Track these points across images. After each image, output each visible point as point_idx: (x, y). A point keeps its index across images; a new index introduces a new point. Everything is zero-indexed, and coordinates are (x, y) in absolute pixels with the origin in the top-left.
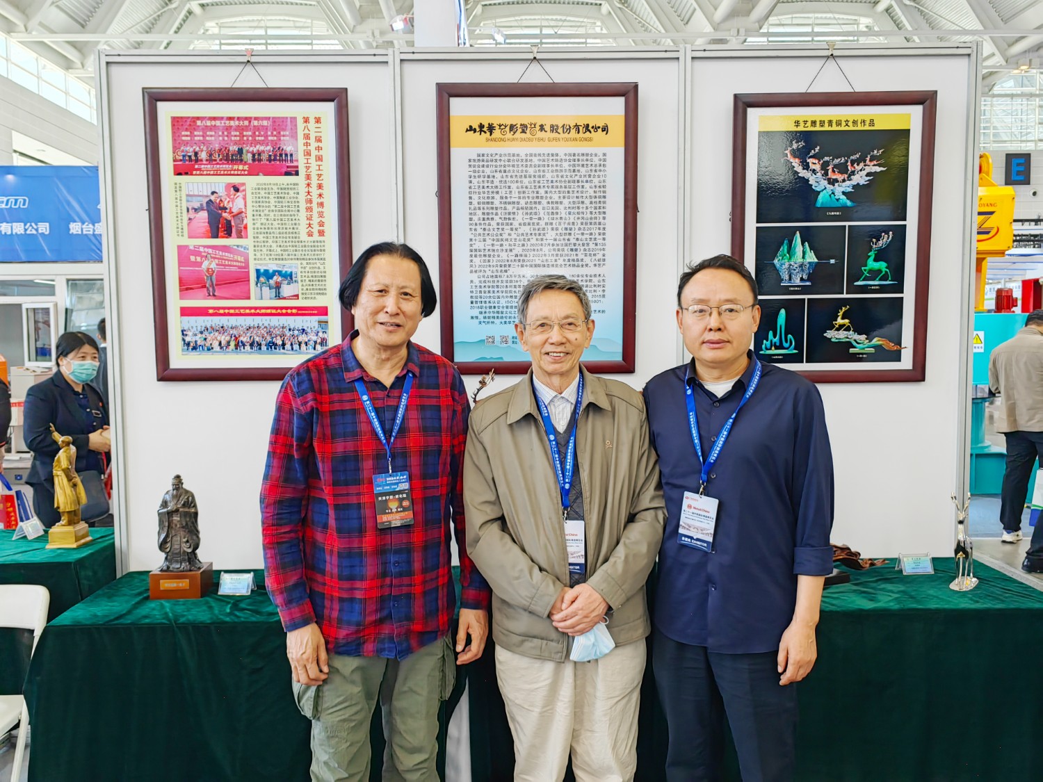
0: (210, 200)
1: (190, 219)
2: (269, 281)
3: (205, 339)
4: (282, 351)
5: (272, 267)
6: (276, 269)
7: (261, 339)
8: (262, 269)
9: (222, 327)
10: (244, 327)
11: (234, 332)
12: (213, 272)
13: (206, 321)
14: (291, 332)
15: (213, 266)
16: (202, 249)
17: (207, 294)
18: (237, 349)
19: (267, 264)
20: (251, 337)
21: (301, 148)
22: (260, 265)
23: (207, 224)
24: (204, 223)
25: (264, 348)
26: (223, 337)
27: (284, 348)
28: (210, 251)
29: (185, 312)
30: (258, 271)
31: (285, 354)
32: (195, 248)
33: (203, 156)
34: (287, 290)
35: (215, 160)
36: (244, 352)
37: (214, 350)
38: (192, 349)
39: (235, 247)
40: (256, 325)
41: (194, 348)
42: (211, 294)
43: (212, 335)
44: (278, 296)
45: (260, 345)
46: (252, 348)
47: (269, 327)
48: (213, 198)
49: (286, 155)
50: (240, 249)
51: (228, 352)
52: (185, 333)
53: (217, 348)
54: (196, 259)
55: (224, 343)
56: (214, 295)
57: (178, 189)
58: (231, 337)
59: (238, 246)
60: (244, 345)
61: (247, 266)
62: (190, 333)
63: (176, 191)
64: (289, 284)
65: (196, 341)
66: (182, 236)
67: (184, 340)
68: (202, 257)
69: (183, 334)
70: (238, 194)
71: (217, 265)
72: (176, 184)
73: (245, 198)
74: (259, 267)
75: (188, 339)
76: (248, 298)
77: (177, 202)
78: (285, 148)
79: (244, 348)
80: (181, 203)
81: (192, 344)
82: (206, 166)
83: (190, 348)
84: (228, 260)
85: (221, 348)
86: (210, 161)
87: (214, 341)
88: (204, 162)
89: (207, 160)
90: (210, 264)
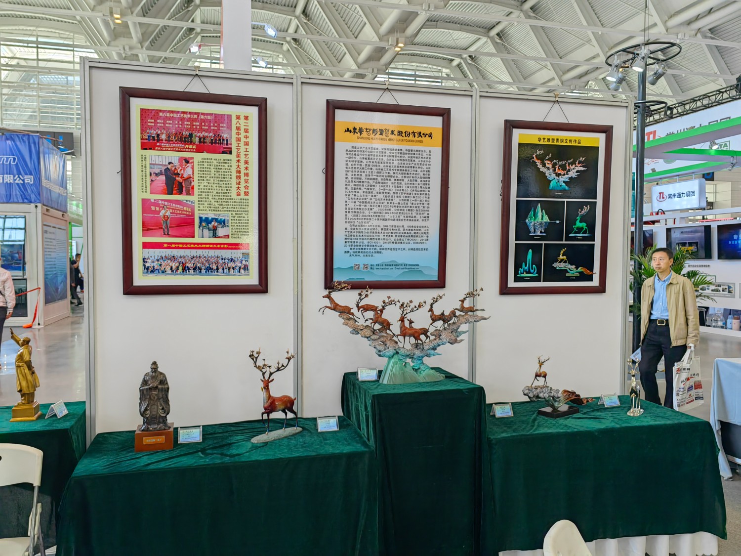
0: (168, 168)
1: (152, 181)
2: (208, 225)
3: (161, 265)
4: (216, 273)
5: (211, 215)
6: (213, 217)
7: (201, 265)
8: (204, 217)
9: (173, 257)
10: (190, 257)
11: (182, 260)
12: (169, 218)
13: (161, 252)
14: (223, 261)
15: (168, 214)
16: (160, 202)
17: (163, 234)
18: (183, 272)
19: (207, 214)
20: (194, 264)
21: (234, 136)
22: (202, 214)
23: (164, 185)
24: (162, 183)
25: (203, 271)
26: (174, 264)
27: (217, 272)
28: (166, 203)
29: (146, 245)
30: (201, 218)
31: (218, 275)
32: (155, 201)
33: (163, 137)
34: (221, 232)
35: (173, 141)
36: (189, 274)
37: (167, 272)
39: (185, 201)
40: (198, 256)
41: (152, 271)
42: (166, 233)
43: (166, 262)
44: (215, 236)
45: (200, 269)
46: (194, 272)
47: (207, 257)
48: (169, 167)
49: (223, 140)
50: (188, 203)
51: (177, 274)
52: (145, 260)
53: (169, 271)
54: (155, 209)
55: (174, 268)
56: (168, 234)
57: (144, 159)
58: (180, 264)
59: (187, 201)
60: (189, 269)
61: (193, 215)
62: (149, 261)
63: (142, 161)
64: (222, 227)
65: (153, 267)
66: (146, 192)
67: (144, 265)
68: (160, 207)
69: (144, 261)
70: (189, 165)
71: (171, 213)
72: (142, 155)
73: (193, 168)
74: (201, 216)
75: (147, 265)
76: (193, 237)
77: (142, 168)
78: (222, 135)
79: (189, 272)
80: (145, 169)
81: (150, 269)
82: (165, 144)
83: (149, 271)
84: (180, 210)
85: (172, 271)
86: (168, 141)
87: (167, 267)
88: (164, 142)
89: (166, 140)
90: (166, 212)
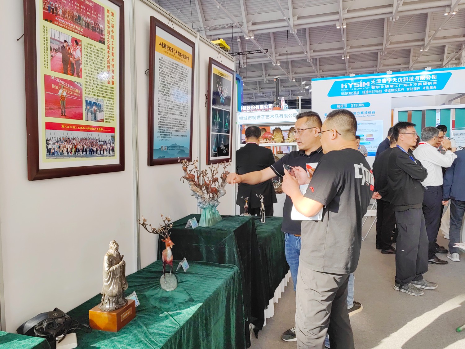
0: (63, 46)
1: (52, 56)
3: (59, 147)
4: (96, 155)
7: (87, 146)
9: (69, 138)
10: (80, 139)
11: (74, 142)
12: (65, 98)
14: (100, 143)
15: (64, 94)
16: (58, 81)
17: (61, 114)
18: (75, 154)
19: (90, 98)
20: (82, 145)
21: (106, 28)
23: (62, 63)
25: (88, 153)
26: (69, 145)
27: (97, 153)
29: (49, 126)
30: (86, 101)
31: (97, 157)
32: (54, 78)
35: (67, 18)
36: (79, 156)
37: (64, 155)
38: (52, 154)
39: (76, 83)
40: (85, 138)
43: (63, 143)
44: (95, 119)
45: (86, 151)
46: (83, 153)
47: (91, 139)
50: (78, 84)
51: (71, 156)
52: (48, 142)
53: (66, 154)
54: (55, 87)
55: (69, 149)
56: (65, 116)
57: (45, 31)
58: (73, 146)
60: (79, 151)
62: (51, 142)
64: (100, 112)
65: (54, 149)
66: (48, 68)
67: (47, 147)
68: (58, 86)
70: (78, 47)
71: (67, 93)
72: (44, 26)
73: (81, 51)
74: (87, 99)
75: (50, 147)
76: (82, 119)
77: (45, 41)
78: (99, 24)
79: (79, 153)
80: (47, 43)
81: (52, 151)
82: (62, 20)
83: (51, 153)
84: (73, 91)
85: (68, 153)
86: (64, 17)
87: (64, 149)
88: (61, 17)
89: (62, 16)
90: (63, 92)
